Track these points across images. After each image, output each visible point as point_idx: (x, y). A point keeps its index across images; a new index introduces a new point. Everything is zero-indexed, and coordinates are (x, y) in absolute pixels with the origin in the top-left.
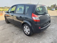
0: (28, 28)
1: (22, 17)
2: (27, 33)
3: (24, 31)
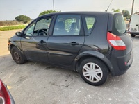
0: (96, 68)
1: (78, 44)
2: (95, 79)
3: (85, 76)
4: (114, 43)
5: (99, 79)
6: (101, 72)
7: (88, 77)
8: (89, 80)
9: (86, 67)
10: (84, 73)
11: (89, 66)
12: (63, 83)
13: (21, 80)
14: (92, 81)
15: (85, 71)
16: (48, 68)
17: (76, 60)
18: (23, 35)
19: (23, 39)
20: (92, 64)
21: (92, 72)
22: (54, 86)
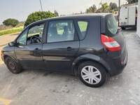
0: (94, 70)
2: (94, 81)
3: (84, 79)
4: (108, 45)
5: (98, 81)
6: (99, 74)
7: (88, 80)
8: (89, 82)
9: (84, 70)
10: (83, 77)
11: (87, 69)
12: (64, 88)
13: (20, 92)
14: (92, 83)
15: (84, 74)
16: (46, 75)
17: (74, 64)
18: (16, 44)
19: (16, 49)
20: (89, 67)
21: (91, 74)
22: (55, 93)
